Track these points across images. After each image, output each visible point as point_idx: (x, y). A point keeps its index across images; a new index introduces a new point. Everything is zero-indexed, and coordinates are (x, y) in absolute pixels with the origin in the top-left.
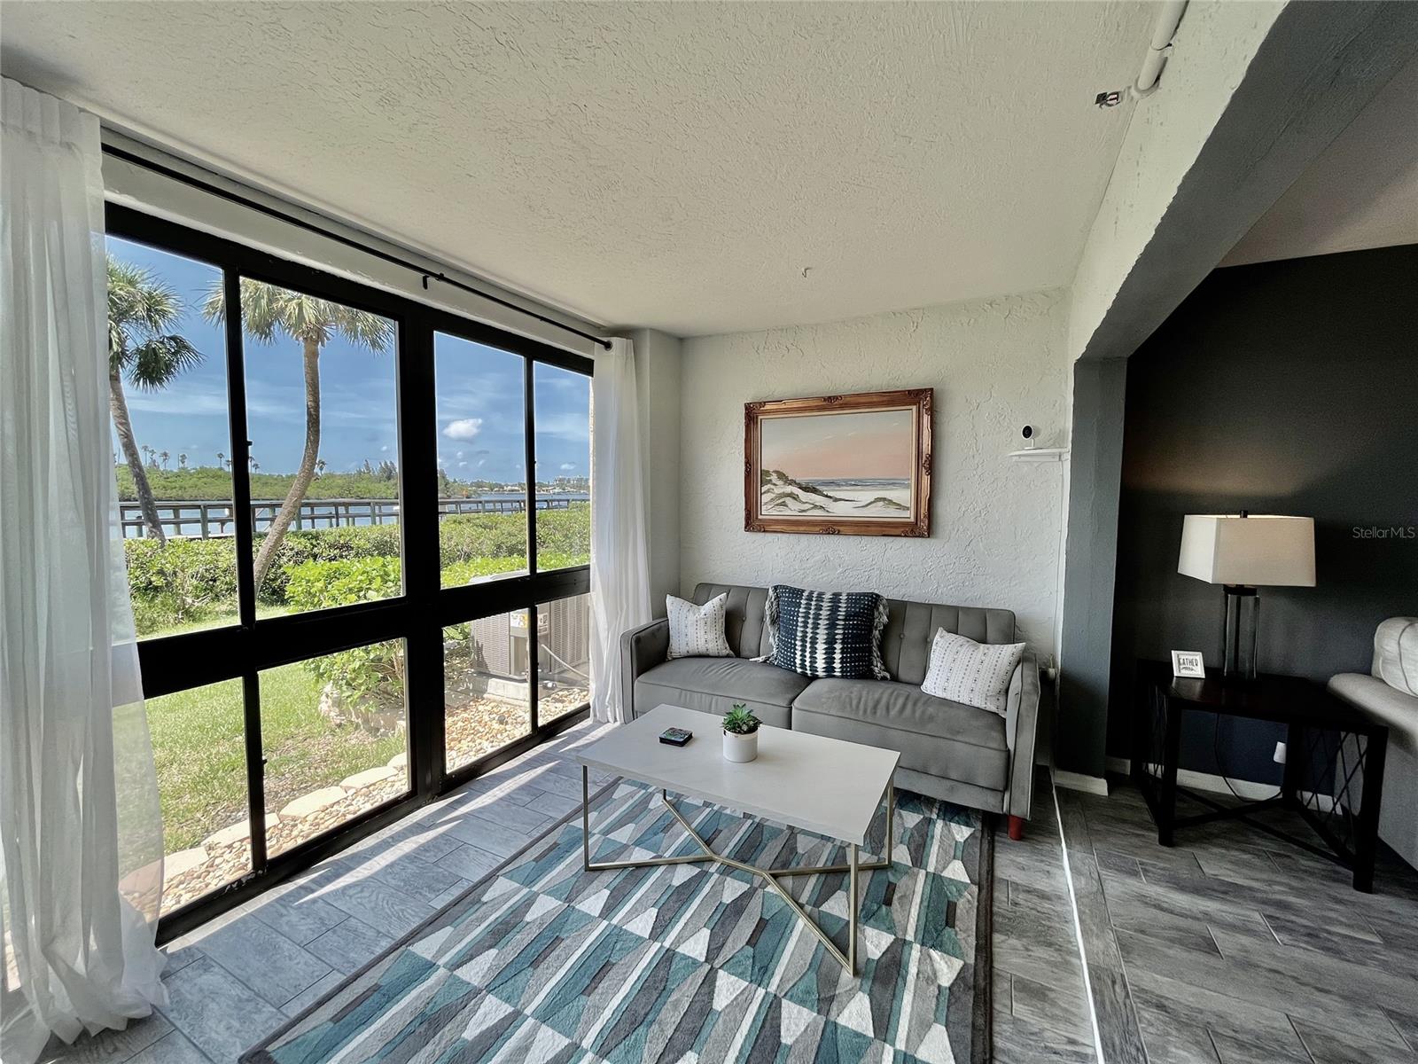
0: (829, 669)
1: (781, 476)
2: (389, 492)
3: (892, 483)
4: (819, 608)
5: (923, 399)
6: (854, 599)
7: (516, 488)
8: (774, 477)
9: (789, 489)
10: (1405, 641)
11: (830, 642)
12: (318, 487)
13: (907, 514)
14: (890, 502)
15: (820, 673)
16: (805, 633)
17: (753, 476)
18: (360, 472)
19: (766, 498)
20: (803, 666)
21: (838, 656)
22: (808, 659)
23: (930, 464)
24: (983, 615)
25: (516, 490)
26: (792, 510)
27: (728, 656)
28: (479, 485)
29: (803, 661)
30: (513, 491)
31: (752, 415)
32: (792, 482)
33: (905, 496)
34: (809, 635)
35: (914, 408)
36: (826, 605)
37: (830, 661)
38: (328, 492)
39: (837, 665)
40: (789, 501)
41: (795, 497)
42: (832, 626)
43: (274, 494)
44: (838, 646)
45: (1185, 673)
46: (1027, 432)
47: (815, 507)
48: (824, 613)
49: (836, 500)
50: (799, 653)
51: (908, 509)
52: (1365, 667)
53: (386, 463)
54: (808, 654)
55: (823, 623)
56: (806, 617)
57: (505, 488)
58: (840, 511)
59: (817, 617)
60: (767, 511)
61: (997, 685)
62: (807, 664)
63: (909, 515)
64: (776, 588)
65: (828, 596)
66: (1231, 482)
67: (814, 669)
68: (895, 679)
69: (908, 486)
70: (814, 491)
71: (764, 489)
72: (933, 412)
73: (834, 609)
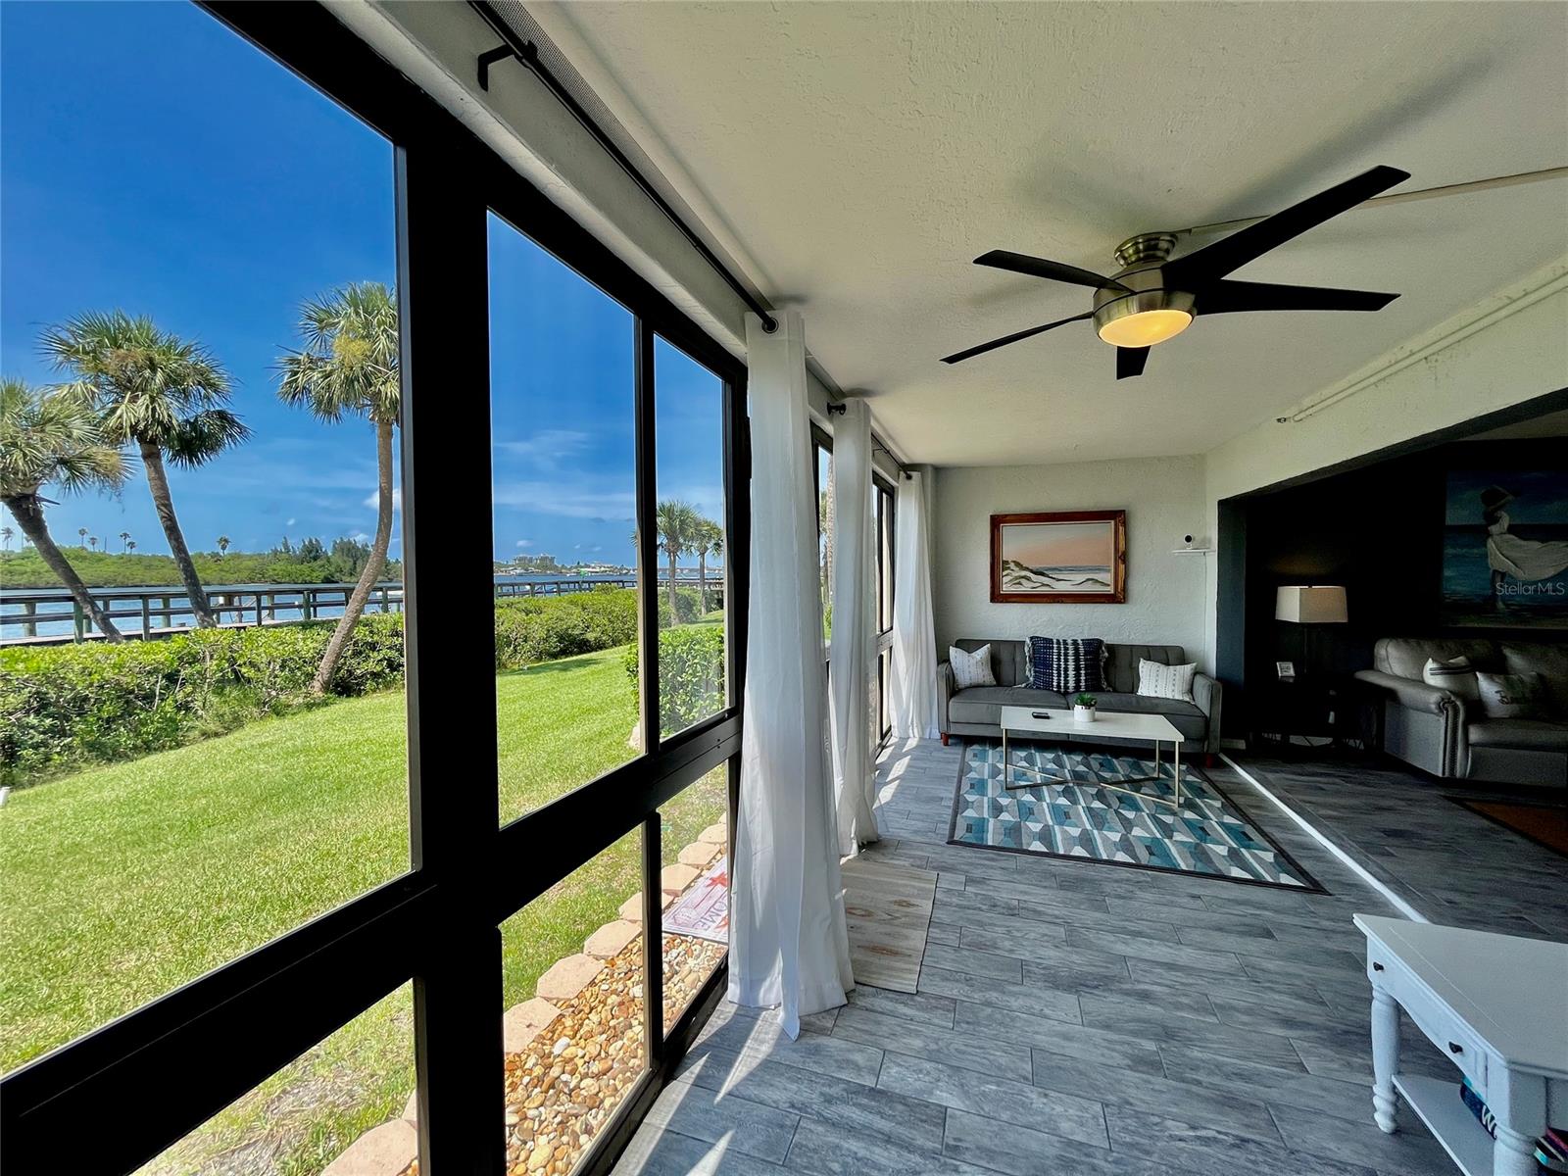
0: (1077, 687)
1: (1017, 564)
2: (317, 575)
3: (1099, 569)
4: (1066, 649)
5: (1117, 517)
6: (1088, 643)
8: (1012, 565)
9: (1024, 573)
10: (1390, 649)
11: (1077, 669)
12: (222, 570)
13: (1108, 589)
14: (1097, 581)
15: (1071, 690)
16: (1059, 665)
17: (996, 566)
18: (275, 552)
19: (1005, 579)
20: (1059, 686)
21: (1083, 678)
22: (1062, 682)
23: (1123, 557)
24: (1164, 649)
26: (1026, 588)
27: (995, 686)
29: (1059, 683)
31: (997, 522)
32: (1027, 569)
33: (1108, 577)
34: (1063, 666)
35: (1113, 522)
36: (1071, 647)
37: (1078, 681)
38: (236, 575)
39: (1083, 684)
40: (1023, 581)
41: (1028, 579)
42: (1077, 661)
43: (161, 580)
44: (1083, 672)
45: (1285, 674)
46: (1188, 539)
47: (1043, 585)
48: (1071, 652)
49: (1059, 580)
50: (1056, 678)
51: (1109, 585)
52: (1370, 664)
53: (311, 541)
54: (1062, 679)
55: (1071, 658)
56: (1059, 655)
58: (1062, 587)
59: (1066, 655)
60: (1007, 588)
61: (1186, 687)
62: (1062, 685)
63: (1111, 590)
64: (1032, 638)
65: (1070, 642)
66: (1299, 568)
67: (1066, 687)
68: (1115, 691)
69: (1109, 571)
70: (1042, 574)
71: (1004, 573)
72: (1125, 524)
73: (1076, 649)
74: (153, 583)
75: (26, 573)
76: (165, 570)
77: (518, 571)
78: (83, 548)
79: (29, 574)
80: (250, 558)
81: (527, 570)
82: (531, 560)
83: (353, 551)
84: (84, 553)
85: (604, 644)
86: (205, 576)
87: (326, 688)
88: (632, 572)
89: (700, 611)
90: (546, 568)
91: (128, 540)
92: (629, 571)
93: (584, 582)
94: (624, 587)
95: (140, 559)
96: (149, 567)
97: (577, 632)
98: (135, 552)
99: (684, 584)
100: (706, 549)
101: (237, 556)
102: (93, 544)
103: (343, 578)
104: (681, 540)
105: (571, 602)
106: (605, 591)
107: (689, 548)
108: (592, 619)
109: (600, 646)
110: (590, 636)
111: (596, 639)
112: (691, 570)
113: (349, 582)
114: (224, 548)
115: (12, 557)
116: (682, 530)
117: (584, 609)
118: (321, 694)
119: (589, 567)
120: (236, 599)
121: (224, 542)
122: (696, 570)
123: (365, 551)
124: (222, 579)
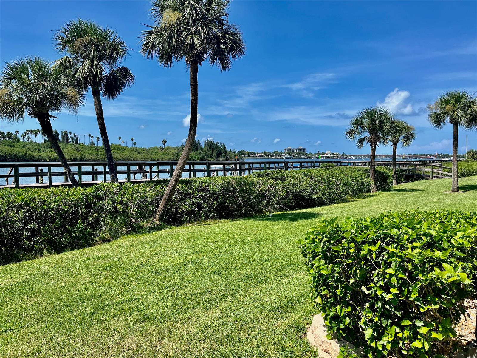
2: (197, 157)
7: (263, 155)
25: (262, 156)
28: (242, 153)
30: (261, 156)
38: (168, 157)
57: (257, 155)
74: (140, 159)
75: (102, 154)
76: (144, 154)
77: (286, 156)
78: (120, 145)
79: (103, 155)
80: (174, 148)
81: (291, 155)
82: (293, 150)
83: (212, 145)
84: (120, 147)
85: (324, 202)
86: (157, 157)
87: (161, 219)
88: (349, 157)
89: (392, 182)
90: (301, 154)
91: (134, 141)
92: (348, 156)
93: (316, 162)
94: (341, 166)
95: (137, 149)
96: (139, 153)
97: (306, 194)
98: (136, 146)
99: (381, 165)
100: (398, 140)
101: (169, 148)
102: (123, 143)
103: (208, 158)
104: (380, 135)
105: (304, 174)
106: (327, 167)
107: (385, 140)
108: (317, 185)
109: (321, 203)
110: (315, 196)
111: (318, 198)
112: (386, 156)
113: (210, 161)
114: (164, 145)
115: (99, 148)
116: (381, 128)
117: (312, 178)
118: (158, 222)
119: (324, 154)
120: (143, 168)
121: (165, 142)
122: (390, 156)
123: (217, 146)
124: (163, 158)
